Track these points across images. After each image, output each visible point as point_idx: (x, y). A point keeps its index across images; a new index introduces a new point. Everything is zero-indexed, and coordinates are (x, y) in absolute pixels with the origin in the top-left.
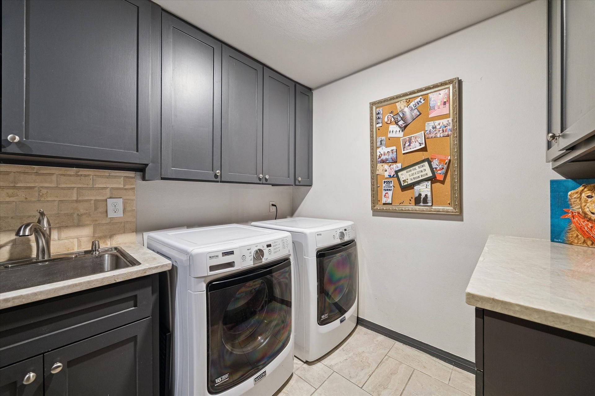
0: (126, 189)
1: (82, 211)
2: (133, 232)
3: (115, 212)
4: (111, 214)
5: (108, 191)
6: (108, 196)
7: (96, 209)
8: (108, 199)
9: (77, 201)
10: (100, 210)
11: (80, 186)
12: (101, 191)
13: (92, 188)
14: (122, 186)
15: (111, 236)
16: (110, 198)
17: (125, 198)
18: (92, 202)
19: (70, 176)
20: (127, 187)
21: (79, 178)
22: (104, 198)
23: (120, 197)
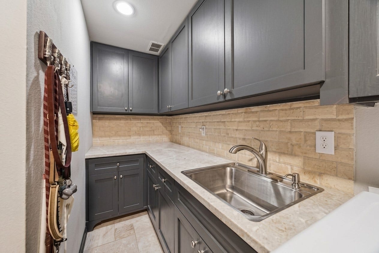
0: (339, 120)
1: (294, 142)
2: (350, 179)
3: (324, 147)
4: (319, 150)
5: (317, 123)
6: (318, 128)
7: (306, 141)
8: (316, 132)
9: (290, 132)
10: (309, 143)
11: (293, 118)
12: (310, 123)
13: (302, 121)
14: (335, 117)
15: (320, 175)
16: (320, 131)
17: (338, 131)
18: (302, 133)
19: (286, 110)
20: (340, 117)
21: (292, 111)
22: (312, 131)
23: (331, 130)
